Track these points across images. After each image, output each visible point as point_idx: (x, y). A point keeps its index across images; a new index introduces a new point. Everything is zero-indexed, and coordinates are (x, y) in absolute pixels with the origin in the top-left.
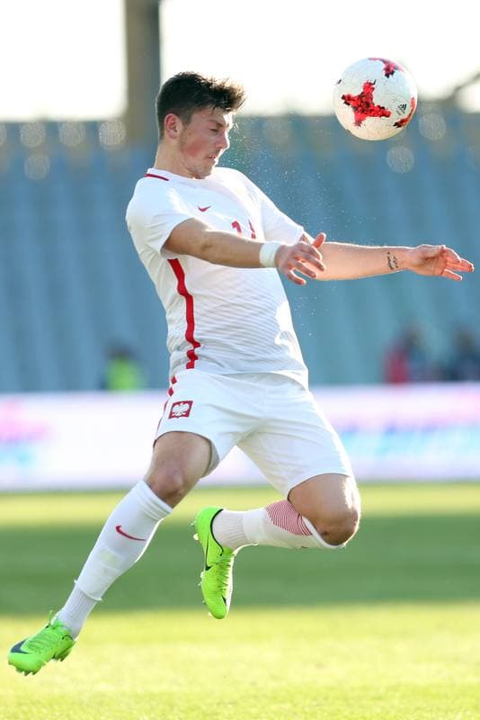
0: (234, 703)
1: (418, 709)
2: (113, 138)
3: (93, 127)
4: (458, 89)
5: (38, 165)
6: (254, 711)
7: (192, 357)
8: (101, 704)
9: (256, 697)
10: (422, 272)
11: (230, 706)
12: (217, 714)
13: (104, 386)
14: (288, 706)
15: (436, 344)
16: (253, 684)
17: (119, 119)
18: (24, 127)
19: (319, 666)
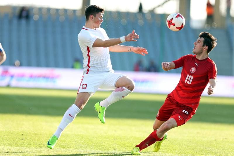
0: (96, 138)
1: (136, 142)
2: (79, 14)
3: (74, 11)
4: (154, 8)
5: (62, 18)
6: (101, 140)
7: (88, 70)
8: (67, 136)
9: (101, 137)
10: (136, 53)
11: (95, 139)
12: (93, 140)
13: (73, 67)
14: (108, 139)
15: (146, 63)
16: (101, 134)
17: (80, 10)
18: (59, 10)
19: (115, 131)
